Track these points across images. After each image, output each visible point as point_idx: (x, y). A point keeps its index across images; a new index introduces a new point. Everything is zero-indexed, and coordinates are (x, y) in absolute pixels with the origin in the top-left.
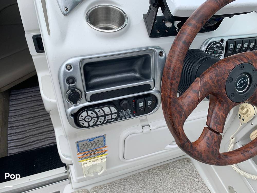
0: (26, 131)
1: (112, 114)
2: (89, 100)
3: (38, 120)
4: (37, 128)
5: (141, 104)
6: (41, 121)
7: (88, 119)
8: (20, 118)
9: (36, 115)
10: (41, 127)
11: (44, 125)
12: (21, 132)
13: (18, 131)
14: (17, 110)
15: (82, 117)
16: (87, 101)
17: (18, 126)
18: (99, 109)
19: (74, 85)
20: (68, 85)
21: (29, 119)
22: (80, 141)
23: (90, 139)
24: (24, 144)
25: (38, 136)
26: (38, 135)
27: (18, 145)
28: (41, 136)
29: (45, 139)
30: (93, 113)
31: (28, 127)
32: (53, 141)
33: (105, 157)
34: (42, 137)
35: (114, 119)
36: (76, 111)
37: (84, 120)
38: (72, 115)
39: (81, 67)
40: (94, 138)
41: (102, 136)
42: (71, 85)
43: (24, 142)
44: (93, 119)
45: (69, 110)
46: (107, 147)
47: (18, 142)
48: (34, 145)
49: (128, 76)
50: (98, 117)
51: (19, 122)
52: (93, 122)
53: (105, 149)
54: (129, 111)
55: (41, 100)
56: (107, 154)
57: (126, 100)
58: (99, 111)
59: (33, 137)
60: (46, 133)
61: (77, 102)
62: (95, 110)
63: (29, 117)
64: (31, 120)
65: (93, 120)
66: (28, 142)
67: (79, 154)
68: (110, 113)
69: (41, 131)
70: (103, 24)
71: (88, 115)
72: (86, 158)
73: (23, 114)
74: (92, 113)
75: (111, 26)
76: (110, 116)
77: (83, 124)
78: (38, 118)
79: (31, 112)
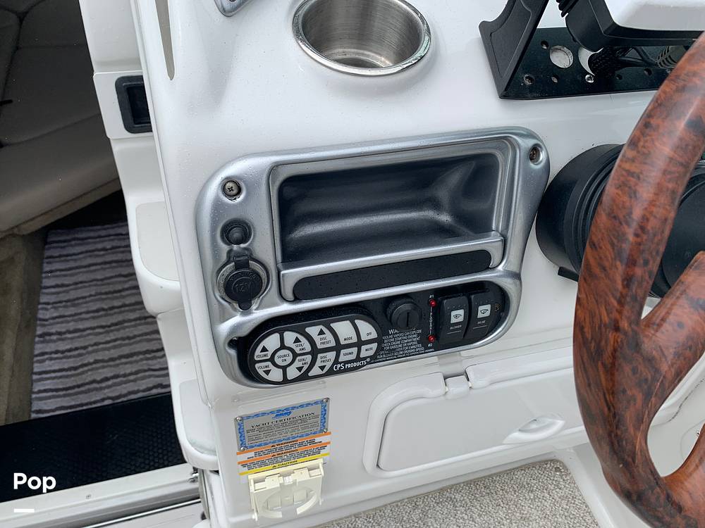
0: (85, 348)
1: (359, 344)
2: (290, 296)
3: (120, 318)
4: (115, 340)
5: (458, 316)
6: (130, 321)
7: (283, 357)
8: (72, 311)
9: (117, 303)
10: (129, 338)
11: (136, 333)
12: (70, 350)
13: (63, 346)
14: (63, 286)
15: (264, 349)
16: (284, 299)
17: (65, 333)
18: (321, 327)
19: (245, 249)
20: (225, 248)
21: (96, 314)
22: (248, 417)
23: (278, 411)
24: (79, 386)
25: (118, 365)
26: (118, 362)
27: (61, 387)
28: (126, 363)
29: (136, 373)
30: (301, 338)
31: (91, 337)
32: (160, 382)
33: (320, 462)
34: (128, 369)
35: (365, 359)
36: (245, 332)
37: (272, 360)
38: (233, 343)
39: (273, 189)
40: (293, 408)
41: (316, 403)
42: (235, 247)
43: (79, 381)
44: (298, 358)
45: (225, 328)
46: (330, 433)
47: (61, 380)
48: (106, 391)
49: (414, 220)
50: (315, 352)
51: (68, 322)
52: (300, 369)
53: (324, 439)
54: (413, 337)
55: (133, 275)
56: (328, 454)
57: (410, 300)
58: (321, 333)
59: (103, 367)
60: (141, 356)
61: (253, 302)
62: (308, 330)
63: (94, 308)
64: (101, 316)
65: (300, 360)
66: (89, 379)
67: (243, 452)
68: (355, 340)
69: (126, 350)
70: (341, 50)
71: (283, 347)
72: (263, 464)
73: (78, 299)
74: (297, 340)
75: (368, 56)
76: (355, 350)
77: (267, 372)
78: (121, 312)
79: (101, 294)
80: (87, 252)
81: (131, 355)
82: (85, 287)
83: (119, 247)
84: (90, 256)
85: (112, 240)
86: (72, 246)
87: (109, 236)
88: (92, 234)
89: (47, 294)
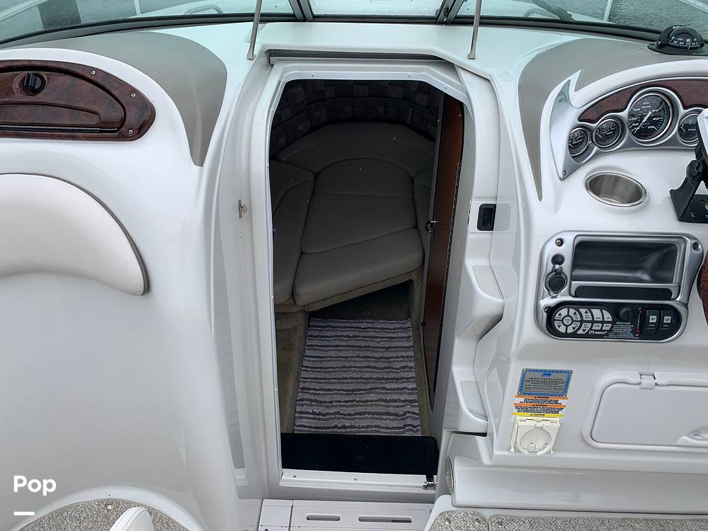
1: (603, 322)
2: (573, 293)
5: (653, 319)
7: (568, 321)
15: (560, 315)
16: (571, 295)
18: (587, 310)
19: (560, 268)
20: (552, 266)
22: (530, 370)
23: (545, 371)
35: (604, 331)
36: (552, 305)
37: (562, 321)
38: (545, 310)
39: (575, 244)
40: (553, 371)
41: (565, 372)
42: (556, 266)
44: (574, 323)
46: (567, 399)
50: (582, 321)
52: (574, 328)
53: (563, 402)
54: (629, 328)
56: (562, 416)
59: (343, 419)
60: (371, 416)
61: (558, 292)
62: (581, 310)
67: (519, 396)
68: (601, 320)
69: (360, 410)
71: (568, 315)
72: (526, 410)
74: (575, 313)
76: (600, 325)
77: (559, 326)
78: (359, 383)
79: (345, 367)
80: (336, 336)
81: (364, 413)
82: (333, 360)
83: (359, 336)
84: (338, 340)
85: (355, 331)
86: (326, 331)
87: (353, 327)
88: (340, 325)
89: (307, 360)
